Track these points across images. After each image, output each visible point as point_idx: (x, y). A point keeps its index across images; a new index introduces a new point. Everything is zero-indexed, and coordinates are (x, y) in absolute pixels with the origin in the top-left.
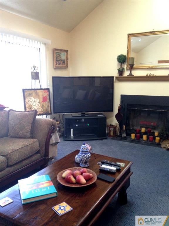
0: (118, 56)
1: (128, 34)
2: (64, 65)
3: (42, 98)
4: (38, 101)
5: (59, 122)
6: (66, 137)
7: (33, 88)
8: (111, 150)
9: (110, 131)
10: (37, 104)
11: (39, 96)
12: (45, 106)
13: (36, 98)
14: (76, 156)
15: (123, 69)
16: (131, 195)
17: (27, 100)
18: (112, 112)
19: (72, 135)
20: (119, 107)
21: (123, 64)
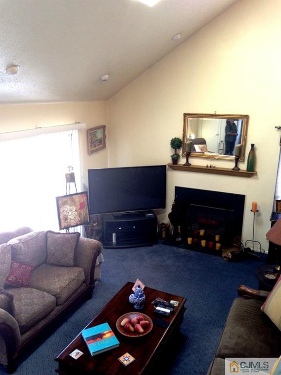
0: (171, 139)
1: (184, 114)
2: (101, 146)
3: (79, 205)
4: (75, 208)
5: (96, 224)
6: (107, 245)
7: (68, 194)
8: (163, 263)
9: (161, 232)
10: (73, 213)
11: (75, 203)
12: (82, 214)
13: (72, 206)
14: (130, 296)
15: (178, 156)
16: (184, 328)
17: (61, 210)
18: (164, 209)
19: (114, 241)
20: (173, 205)
21: (177, 149)
